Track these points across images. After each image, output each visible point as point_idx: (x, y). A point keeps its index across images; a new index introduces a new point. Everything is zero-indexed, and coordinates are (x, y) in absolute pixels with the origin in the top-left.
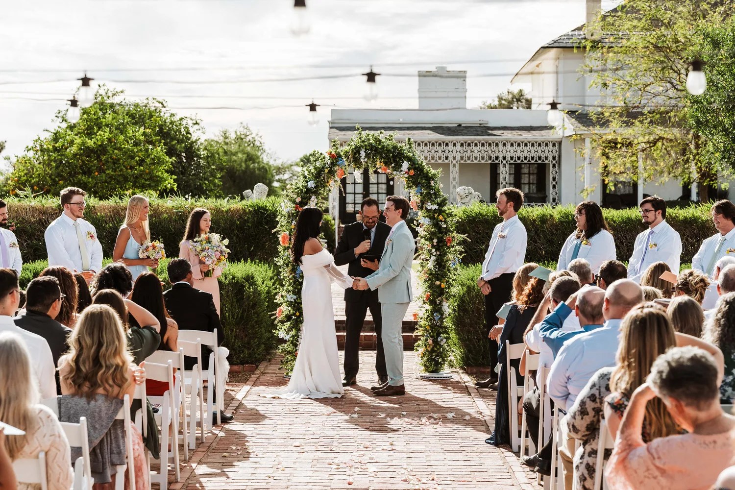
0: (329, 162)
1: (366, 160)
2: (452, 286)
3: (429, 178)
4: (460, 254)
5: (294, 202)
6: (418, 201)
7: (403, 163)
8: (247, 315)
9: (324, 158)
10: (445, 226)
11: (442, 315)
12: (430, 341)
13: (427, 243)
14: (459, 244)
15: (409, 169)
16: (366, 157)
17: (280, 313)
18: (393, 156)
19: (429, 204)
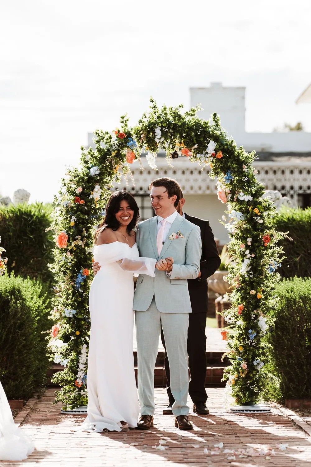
0: (116, 142)
1: (162, 139)
2: (271, 296)
3: (240, 163)
4: (280, 257)
5: (73, 193)
6: (228, 190)
7: (208, 143)
8: (13, 337)
9: (110, 138)
10: (261, 221)
11: (258, 331)
12: (244, 365)
13: (239, 242)
14: (278, 244)
15: (216, 150)
16: (162, 136)
17: (56, 333)
18: (196, 135)
19: (242, 194)
